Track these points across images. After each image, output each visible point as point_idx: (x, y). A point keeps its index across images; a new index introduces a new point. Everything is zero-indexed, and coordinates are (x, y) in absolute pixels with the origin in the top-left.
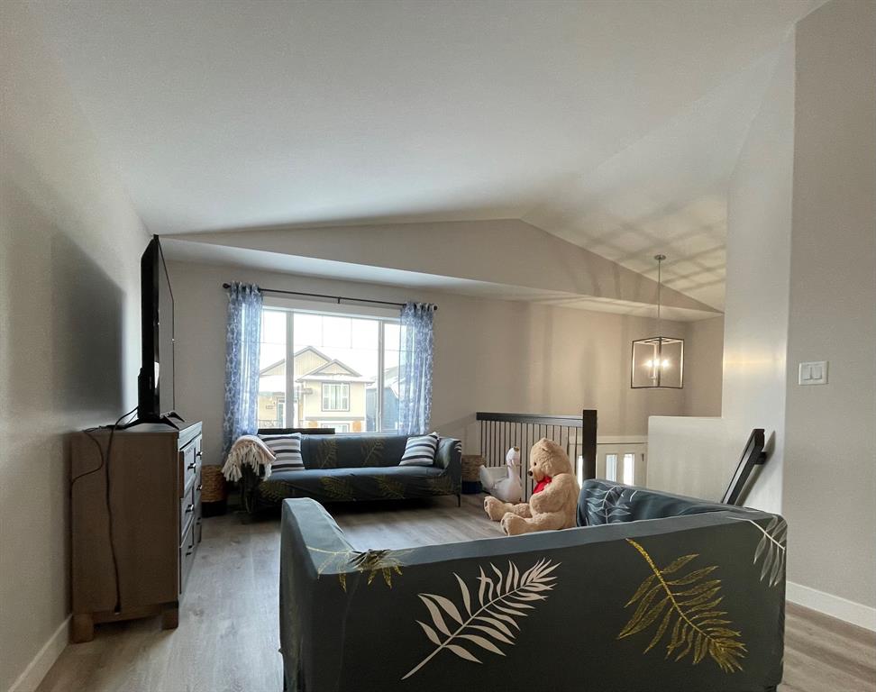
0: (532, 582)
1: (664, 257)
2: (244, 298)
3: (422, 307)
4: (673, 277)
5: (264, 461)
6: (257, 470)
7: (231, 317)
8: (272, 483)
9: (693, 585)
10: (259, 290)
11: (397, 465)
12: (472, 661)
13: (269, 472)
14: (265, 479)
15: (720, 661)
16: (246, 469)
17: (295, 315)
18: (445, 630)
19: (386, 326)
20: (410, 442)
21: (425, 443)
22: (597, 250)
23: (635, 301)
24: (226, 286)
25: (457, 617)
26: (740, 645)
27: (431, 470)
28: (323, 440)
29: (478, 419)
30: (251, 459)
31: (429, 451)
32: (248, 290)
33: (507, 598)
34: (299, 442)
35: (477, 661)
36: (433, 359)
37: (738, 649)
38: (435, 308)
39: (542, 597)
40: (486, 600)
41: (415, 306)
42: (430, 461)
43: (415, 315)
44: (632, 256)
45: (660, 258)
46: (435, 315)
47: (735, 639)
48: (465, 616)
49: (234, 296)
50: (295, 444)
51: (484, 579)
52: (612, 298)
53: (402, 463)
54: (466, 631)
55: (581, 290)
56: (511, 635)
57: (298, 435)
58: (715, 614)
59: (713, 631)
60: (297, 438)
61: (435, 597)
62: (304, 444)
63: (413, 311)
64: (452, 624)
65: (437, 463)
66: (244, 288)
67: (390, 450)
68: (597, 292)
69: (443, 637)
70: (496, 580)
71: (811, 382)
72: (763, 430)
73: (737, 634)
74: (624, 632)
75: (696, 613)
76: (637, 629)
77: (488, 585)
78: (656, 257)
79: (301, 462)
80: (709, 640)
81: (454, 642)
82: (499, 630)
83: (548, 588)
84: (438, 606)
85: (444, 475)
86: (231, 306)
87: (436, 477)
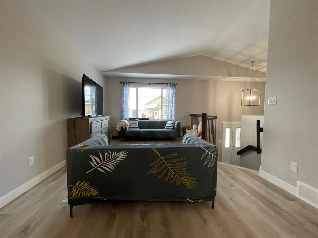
0: (120, 156)
1: (254, 62)
2: (125, 85)
3: (173, 84)
4: (260, 68)
5: (126, 126)
6: (124, 128)
7: (122, 90)
8: (128, 132)
9: (176, 163)
10: (129, 83)
11: (164, 128)
12: (103, 172)
13: (128, 129)
14: (127, 131)
15: (187, 185)
16: (122, 128)
17: (139, 89)
18: (96, 164)
19: (163, 90)
20: (168, 122)
21: (171, 122)
22: (230, 62)
23: (245, 77)
24: (121, 82)
25: (99, 161)
26: (195, 182)
27: (172, 130)
28: (144, 121)
29: (191, 116)
30: (123, 125)
31: (172, 125)
32: (126, 83)
33: (112, 159)
34: (138, 122)
35: (104, 172)
36: (176, 99)
37: (195, 183)
38: (177, 84)
39: (123, 160)
40: (107, 159)
41: (171, 84)
42: (172, 128)
43: (171, 86)
44: (243, 62)
45: (252, 62)
46: (177, 86)
47: (193, 180)
48: (101, 162)
49: (122, 85)
50: (137, 122)
51: (106, 154)
52: (236, 77)
53: (165, 128)
54: (101, 165)
55: (224, 75)
56: (114, 167)
57: (138, 120)
58: (185, 172)
59: (183, 177)
60: (137, 121)
61: (93, 156)
62: (139, 122)
63: (170, 85)
64: (98, 163)
65: (174, 128)
66: (125, 83)
67: (162, 124)
68: (230, 75)
69: (96, 166)
70: (109, 154)
71: (271, 104)
72: (260, 120)
73: (194, 179)
74: (150, 172)
75: (176, 171)
76: (155, 172)
77: (107, 155)
78: (251, 62)
79: (138, 127)
80: (182, 179)
81: (98, 167)
82: (110, 166)
83: (125, 158)
84: (94, 158)
85: (175, 132)
86: (122, 87)
87: (172, 132)
